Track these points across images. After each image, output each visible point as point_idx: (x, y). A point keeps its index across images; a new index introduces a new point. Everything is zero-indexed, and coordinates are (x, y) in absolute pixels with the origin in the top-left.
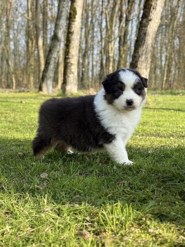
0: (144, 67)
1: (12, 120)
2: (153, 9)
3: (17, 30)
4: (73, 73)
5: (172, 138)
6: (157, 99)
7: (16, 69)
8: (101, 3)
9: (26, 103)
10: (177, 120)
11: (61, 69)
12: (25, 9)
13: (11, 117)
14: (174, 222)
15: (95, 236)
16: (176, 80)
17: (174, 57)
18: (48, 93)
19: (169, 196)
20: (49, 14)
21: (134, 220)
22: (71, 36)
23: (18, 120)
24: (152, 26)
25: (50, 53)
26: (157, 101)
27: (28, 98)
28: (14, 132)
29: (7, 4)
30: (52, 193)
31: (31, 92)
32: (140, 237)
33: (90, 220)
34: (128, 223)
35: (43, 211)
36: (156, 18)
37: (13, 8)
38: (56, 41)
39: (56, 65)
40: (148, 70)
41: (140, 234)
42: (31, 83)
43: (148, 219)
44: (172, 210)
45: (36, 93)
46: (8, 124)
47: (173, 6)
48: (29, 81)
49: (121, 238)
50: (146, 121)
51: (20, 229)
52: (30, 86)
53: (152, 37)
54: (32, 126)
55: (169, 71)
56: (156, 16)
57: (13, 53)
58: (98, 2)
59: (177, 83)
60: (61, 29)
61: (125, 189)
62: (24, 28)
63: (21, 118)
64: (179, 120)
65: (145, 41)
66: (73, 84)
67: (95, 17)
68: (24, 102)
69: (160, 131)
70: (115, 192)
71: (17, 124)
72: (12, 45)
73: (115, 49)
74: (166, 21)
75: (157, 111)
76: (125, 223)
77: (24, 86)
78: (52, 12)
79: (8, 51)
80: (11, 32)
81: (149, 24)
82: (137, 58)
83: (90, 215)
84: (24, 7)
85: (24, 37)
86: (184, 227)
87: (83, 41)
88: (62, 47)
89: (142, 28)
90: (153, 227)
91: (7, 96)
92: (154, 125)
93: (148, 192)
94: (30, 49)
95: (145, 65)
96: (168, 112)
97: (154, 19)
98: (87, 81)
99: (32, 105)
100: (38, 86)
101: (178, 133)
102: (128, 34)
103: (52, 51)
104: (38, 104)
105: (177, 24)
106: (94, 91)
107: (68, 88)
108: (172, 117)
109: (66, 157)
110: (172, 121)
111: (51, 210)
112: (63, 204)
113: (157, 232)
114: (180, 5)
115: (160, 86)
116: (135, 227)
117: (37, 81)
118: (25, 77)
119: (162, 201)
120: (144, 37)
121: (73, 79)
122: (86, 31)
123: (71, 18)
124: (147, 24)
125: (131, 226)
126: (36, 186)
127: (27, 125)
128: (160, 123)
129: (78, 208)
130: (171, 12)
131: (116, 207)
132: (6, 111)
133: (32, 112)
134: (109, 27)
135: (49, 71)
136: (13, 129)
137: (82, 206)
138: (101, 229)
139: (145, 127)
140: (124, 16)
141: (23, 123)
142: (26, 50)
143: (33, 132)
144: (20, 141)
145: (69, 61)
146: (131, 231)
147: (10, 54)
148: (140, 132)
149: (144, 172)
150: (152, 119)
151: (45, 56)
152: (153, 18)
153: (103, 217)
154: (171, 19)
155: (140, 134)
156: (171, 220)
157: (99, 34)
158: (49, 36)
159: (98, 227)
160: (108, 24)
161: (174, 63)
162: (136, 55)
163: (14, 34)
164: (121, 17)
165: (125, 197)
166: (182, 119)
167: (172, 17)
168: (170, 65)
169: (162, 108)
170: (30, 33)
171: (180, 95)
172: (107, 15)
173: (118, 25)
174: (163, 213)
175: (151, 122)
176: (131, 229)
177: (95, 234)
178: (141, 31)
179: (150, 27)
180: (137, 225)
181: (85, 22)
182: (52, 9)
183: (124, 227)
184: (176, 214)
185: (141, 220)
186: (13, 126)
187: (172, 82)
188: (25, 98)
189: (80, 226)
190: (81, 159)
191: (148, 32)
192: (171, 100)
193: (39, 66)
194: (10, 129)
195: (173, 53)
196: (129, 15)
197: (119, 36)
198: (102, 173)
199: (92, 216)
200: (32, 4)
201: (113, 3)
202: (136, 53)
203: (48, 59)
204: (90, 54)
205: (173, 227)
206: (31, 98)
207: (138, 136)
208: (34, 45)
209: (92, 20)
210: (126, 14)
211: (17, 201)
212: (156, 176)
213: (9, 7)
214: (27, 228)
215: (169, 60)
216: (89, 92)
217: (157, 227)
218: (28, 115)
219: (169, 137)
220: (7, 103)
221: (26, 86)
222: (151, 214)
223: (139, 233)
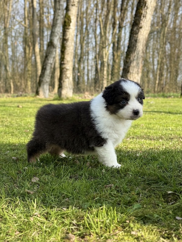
0: (135, 72)
1: (8, 125)
2: (144, 17)
3: (15, 37)
4: (68, 78)
5: (160, 140)
6: (149, 101)
7: (14, 74)
8: (95, 11)
9: (23, 107)
10: (167, 123)
11: (57, 74)
12: (22, 17)
13: (8, 122)
14: (156, 224)
15: (81, 239)
16: (168, 83)
17: (166, 62)
18: (45, 97)
19: (153, 199)
20: (46, 22)
21: (118, 223)
22: (66, 43)
23: (15, 124)
24: (142, 34)
25: (46, 59)
26: (149, 104)
27: (25, 102)
28: (9, 136)
29: (4, 13)
30: (42, 197)
31: (29, 97)
32: (123, 240)
33: (76, 224)
34: (113, 226)
35: (32, 215)
36: (146, 25)
37: (10, 16)
38: (52, 48)
39: (52, 70)
40: (140, 75)
41: (123, 237)
42: (28, 88)
43: (131, 222)
44: (155, 212)
45: (33, 97)
46: (4, 129)
47: (164, 13)
48: (26, 86)
49: (105, 241)
50: (138, 123)
51: (9, 234)
52: (28, 90)
53: (143, 43)
54: (27, 130)
55: (161, 75)
56: (146, 24)
57: (11, 59)
58: (92, 10)
59: (169, 86)
60: (56, 36)
61: (112, 193)
62: (22, 35)
63: (18, 122)
64: (169, 123)
65: (136, 47)
66: (68, 89)
67: (89, 24)
68: (21, 107)
69: (150, 133)
70: (102, 195)
71: (13, 128)
72: (10, 51)
73: (109, 54)
74: (157, 28)
75: (148, 114)
76: (109, 226)
77: (22, 90)
78: (48, 19)
79: (6, 58)
80: (9, 39)
81: (140, 31)
82: (129, 63)
83: (76, 218)
84: (22, 15)
85: (22, 44)
86: (165, 229)
87: (78, 47)
88: (58, 52)
89: (133, 35)
90: (136, 230)
91: (5, 100)
92: (145, 127)
93: (133, 195)
94: (27, 55)
95: (137, 70)
96: (159, 115)
97: (144, 27)
98: (83, 85)
99: (29, 109)
100: (35, 90)
101: (168, 135)
102: (122, 40)
103: (48, 57)
104: (34, 108)
105: (168, 30)
106: (89, 94)
107: (64, 92)
108: (162, 120)
109: (58, 161)
110: (163, 124)
111: (40, 214)
112: (52, 208)
113: (139, 234)
114: (170, 12)
115: (153, 90)
116: (119, 229)
117: (35, 85)
118: (23, 82)
119: (146, 203)
120: (135, 43)
121: (69, 84)
122: (81, 37)
123: (66, 25)
124: (138, 31)
125: (115, 229)
126: (26, 190)
127: (22, 130)
128: (151, 126)
129: (65, 212)
130: (162, 19)
131: (102, 211)
132: (3, 116)
133: (28, 116)
134: (103, 34)
135: (46, 76)
136: (8, 134)
137: (69, 210)
138: (86, 232)
139: (136, 130)
140: (118, 22)
141: (19, 127)
142: (23, 56)
143: (28, 136)
144: (15, 146)
145: (64, 66)
146: (115, 233)
147: (8, 60)
148: (131, 134)
149: (131, 174)
150: (143, 121)
151: (41, 62)
152: (143, 25)
153: (88, 221)
154: (162, 26)
155: (131, 137)
156: (153, 222)
157: (93, 40)
158: (45, 43)
159: (83, 230)
160: (102, 31)
161: (165, 67)
162: (128, 61)
163: (12, 41)
164: (114, 24)
165: (112, 199)
166: (172, 122)
167: (163, 24)
168: (162, 69)
169: (153, 111)
170: (27, 40)
171: (172, 98)
172: (101, 23)
173: (111, 32)
174: (146, 216)
175: (142, 125)
176: (115, 232)
177: (81, 237)
178: (133, 38)
179: (140, 34)
180: (121, 228)
181: (80, 29)
182: (48, 17)
183: (108, 230)
184: (158, 216)
185: (125, 222)
186: (9, 131)
187: (164, 86)
188: (22, 102)
189: (67, 229)
190: (72, 163)
191: (139, 39)
192: (162, 103)
193: (36, 71)
194: (6, 133)
195: (164, 58)
196: (122, 22)
197: (113, 42)
198: (91, 176)
199: (79, 220)
200: (29, 12)
201: (107, 11)
202: (128, 59)
203: (44, 64)
204: (85, 60)
205: (155, 229)
206: (28, 102)
207: (129, 139)
208: (31, 51)
209: (87, 27)
210: (119, 21)
211: (8, 206)
212: (142, 178)
213: (6, 16)
214: (16, 232)
215: (161, 64)
216: (84, 96)
217: (140, 229)
218: (24, 119)
219: (158, 139)
220: (4, 108)
221: (24, 91)
222: (134, 216)
223: (123, 235)
